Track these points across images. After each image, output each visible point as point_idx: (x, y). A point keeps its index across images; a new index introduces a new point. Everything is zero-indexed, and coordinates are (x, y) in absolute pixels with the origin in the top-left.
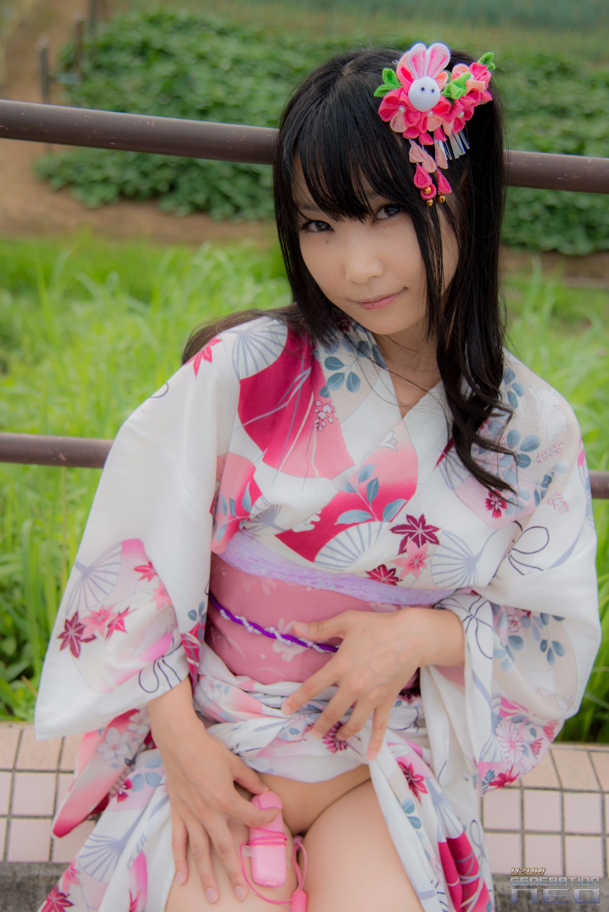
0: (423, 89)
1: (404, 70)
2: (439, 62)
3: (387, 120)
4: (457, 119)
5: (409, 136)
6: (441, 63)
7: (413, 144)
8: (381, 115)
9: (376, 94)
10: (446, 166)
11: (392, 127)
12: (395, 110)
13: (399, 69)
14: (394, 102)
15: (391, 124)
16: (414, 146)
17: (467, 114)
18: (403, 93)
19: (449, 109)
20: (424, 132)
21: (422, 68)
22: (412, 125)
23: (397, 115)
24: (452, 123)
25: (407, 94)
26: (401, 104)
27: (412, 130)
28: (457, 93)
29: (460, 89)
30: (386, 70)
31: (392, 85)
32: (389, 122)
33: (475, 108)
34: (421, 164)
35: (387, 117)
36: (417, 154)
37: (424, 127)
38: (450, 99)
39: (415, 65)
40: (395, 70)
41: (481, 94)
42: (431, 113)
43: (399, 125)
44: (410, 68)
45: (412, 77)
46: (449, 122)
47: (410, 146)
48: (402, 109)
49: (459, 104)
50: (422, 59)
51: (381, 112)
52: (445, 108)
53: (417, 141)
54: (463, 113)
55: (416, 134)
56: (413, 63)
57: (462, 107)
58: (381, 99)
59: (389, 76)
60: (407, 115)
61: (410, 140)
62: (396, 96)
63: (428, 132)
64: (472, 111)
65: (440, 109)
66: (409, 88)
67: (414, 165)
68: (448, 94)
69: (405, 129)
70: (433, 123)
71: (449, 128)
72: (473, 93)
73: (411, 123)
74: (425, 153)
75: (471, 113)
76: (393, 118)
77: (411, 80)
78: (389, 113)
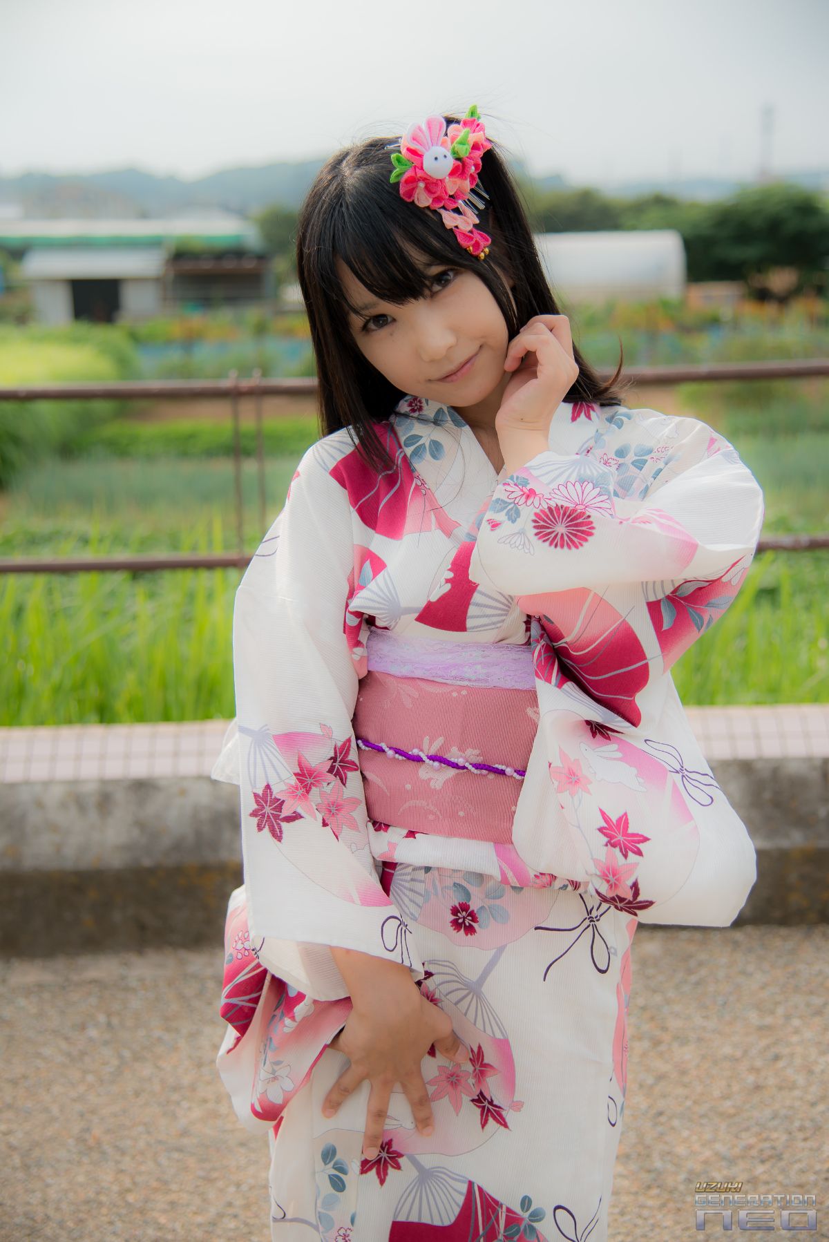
0: (436, 159)
1: (409, 150)
2: (438, 131)
3: (411, 200)
4: (472, 176)
5: (436, 207)
6: (440, 130)
7: (443, 212)
8: (404, 198)
9: (393, 179)
10: (477, 221)
11: (418, 204)
12: (417, 187)
13: (404, 151)
14: (412, 181)
15: (416, 202)
16: (444, 213)
17: (476, 166)
18: (417, 170)
19: (461, 168)
20: (447, 197)
21: (425, 141)
22: (436, 195)
23: (418, 191)
24: (468, 179)
25: (422, 168)
26: (419, 180)
27: (437, 200)
28: (464, 151)
29: (465, 147)
30: (393, 156)
31: (404, 167)
32: (413, 201)
33: (482, 158)
34: (457, 227)
35: (409, 198)
36: (449, 219)
37: (446, 193)
38: (458, 159)
39: (418, 142)
40: (400, 152)
41: (482, 145)
42: (447, 178)
43: (423, 200)
44: (413, 146)
45: (420, 153)
46: (466, 179)
47: (440, 215)
48: (422, 185)
49: (468, 161)
50: (420, 134)
51: (403, 195)
52: (459, 170)
53: (444, 208)
54: (473, 168)
55: (441, 202)
56: (415, 142)
57: (472, 162)
58: (397, 184)
59: (399, 160)
60: (427, 189)
61: (438, 210)
62: (413, 174)
63: (450, 196)
64: (480, 162)
65: (453, 173)
66: (422, 163)
67: (451, 229)
68: (456, 155)
69: (431, 200)
70: (452, 186)
71: (467, 185)
72: (476, 147)
73: (434, 193)
74: (456, 215)
75: (479, 164)
76: (416, 196)
77: (421, 156)
78: (410, 193)
